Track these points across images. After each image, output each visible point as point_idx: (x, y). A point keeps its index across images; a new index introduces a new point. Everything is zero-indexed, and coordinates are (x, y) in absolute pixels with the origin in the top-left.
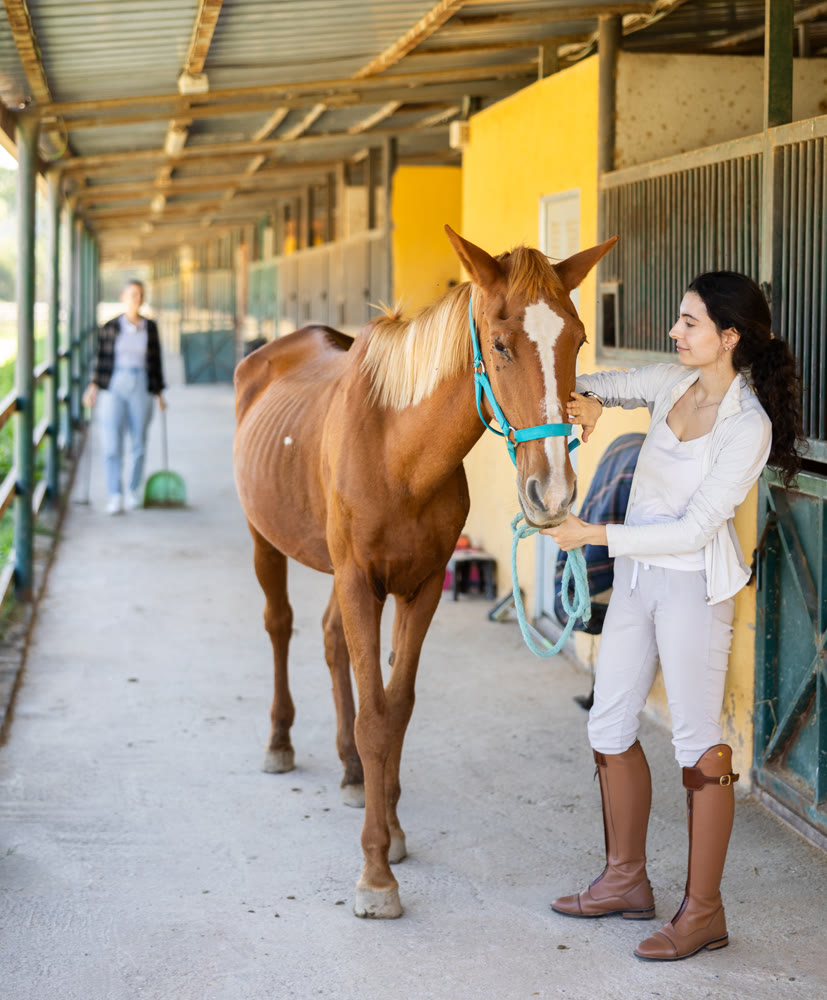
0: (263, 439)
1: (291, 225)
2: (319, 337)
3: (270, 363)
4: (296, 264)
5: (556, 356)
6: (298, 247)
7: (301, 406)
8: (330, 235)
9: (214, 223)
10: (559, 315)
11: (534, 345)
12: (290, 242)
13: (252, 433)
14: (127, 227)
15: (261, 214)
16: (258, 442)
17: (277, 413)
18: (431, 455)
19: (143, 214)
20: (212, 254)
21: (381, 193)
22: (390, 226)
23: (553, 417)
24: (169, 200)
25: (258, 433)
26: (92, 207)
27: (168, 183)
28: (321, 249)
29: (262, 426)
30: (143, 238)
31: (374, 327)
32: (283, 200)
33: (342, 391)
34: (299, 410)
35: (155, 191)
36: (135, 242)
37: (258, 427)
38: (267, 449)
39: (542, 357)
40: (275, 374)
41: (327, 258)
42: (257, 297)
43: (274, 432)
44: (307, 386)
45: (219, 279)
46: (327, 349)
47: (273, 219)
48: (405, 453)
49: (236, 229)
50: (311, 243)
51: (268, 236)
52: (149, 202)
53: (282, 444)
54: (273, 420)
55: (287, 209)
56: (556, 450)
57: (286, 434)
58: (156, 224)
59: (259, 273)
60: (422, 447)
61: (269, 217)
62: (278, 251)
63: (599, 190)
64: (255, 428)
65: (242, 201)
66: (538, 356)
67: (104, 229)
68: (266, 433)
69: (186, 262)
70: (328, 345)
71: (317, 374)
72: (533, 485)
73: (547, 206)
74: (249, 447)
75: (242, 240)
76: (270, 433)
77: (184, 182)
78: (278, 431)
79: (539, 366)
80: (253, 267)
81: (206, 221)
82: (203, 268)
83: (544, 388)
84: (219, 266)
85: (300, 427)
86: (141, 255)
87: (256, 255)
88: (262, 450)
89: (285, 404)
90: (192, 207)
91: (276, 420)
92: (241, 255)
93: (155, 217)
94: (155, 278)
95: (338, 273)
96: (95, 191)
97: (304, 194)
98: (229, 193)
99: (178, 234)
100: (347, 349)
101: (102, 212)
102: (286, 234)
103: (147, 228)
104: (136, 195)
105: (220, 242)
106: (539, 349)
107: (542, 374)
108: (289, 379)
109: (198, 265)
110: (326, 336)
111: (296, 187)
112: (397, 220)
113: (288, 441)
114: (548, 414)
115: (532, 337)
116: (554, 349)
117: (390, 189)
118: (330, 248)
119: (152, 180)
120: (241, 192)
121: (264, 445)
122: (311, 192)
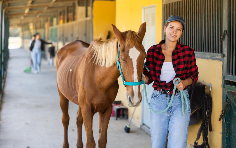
0: (65, 70)
1: (62, 17)
2: (80, 44)
3: (67, 50)
4: (63, 27)
5: (137, 63)
6: (64, 22)
7: (75, 61)
8: (74, 19)
9: (40, 16)
10: (139, 51)
11: (131, 59)
12: (61, 21)
13: (62, 69)
14: (17, 17)
15: (53, 14)
16: (64, 71)
17: (69, 63)
18: (108, 79)
19: (22, 14)
20: (38, 25)
21: (89, 8)
22: (92, 16)
23: (135, 80)
24: (30, 10)
25: (64, 69)
26: (9, 12)
27: (31, 5)
28: (70, 23)
29: (65, 67)
30: (21, 20)
31: (95, 42)
32: (60, 10)
33: (85, 58)
34: (74, 62)
35: (26, 7)
36: (18, 21)
37: (64, 67)
38: (66, 73)
39: (133, 63)
40: (68, 53)
41: (73, 25)
42: (52, 36)
43: (68, 68)
44: (77, 56)
45: (40, 31)
46: (82, 47)
47: (56, 15)
48: (102, 77)
49: (45, 18)
50: (68, 21)
51: (55, 20)
52: (24, 11)
53: (69, 71)
54: (68, 65)
55: (60, 13)
56: (136, 89)
57: (71, 69)
58: (25, 17)
59: (52, 30)
60: (106, 76)
61: (55, 15)
62: (58, 23)
63: (163, 4)
64: (63, 67)
65: (49, 10)
66: (132, 63)
67: (11, 18)
68: (66, 69)
69: (31, 27)
70: (83, 46)
71: (80, 53)
72: (130, 98)
73: (144, 10)
74: (61, 72)
75: (47, 21)
76: (67, 69)
77: (35, 5)
78: (69, 68)
79: (132, 65)
80: (50, 28)
81: (38, 16)
82: (36, 28)
83: (133, 71)
84: (40, 27)
85: (74, 67)
86: (19, 25)
87: (51, 25)
88: (65, 73)
89: (71, 61)
90: (35, 12)
91: (69, 65)
92: (46, 25)
93: (25, 15)
94: (23, 31)
95: (76, 29)
96: (11, 7)
97: (66, 9)
98: (46, 8)
99: (30, 19)
100: (88, 47)
101: (12, 13)
102: (60, 19)
103: (22, 18)
104: (22, 8)
105: (41, 22)
106: (133, 60)
107: (133, 68)
108: (72, 55)
109: (35, 27)
110: (82, 44)
111: (64, 7)
112: (95, 15)
113: (71, 70)
114: (134, 79)
115: (131, 57)
116: (137, 61)
117: (92, 7)
118: (74, 23)
119: (26, 4)
120: (49, 8)
121: (65, 72)
122: (68, 8)
